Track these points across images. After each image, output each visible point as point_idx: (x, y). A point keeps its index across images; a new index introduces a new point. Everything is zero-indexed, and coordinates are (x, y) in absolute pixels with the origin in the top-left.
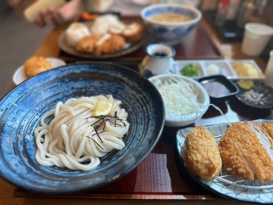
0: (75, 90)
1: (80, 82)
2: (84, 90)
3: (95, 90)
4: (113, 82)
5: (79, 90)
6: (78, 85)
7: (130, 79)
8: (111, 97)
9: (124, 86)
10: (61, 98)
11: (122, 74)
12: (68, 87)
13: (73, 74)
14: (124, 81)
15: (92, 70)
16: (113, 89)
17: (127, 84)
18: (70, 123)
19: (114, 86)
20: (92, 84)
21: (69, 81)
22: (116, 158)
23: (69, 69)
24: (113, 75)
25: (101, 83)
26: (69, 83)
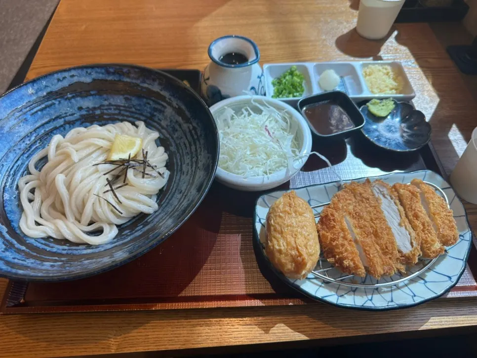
0: (84, 112)
1: (91, 98)
2: (98, 112)
3: (117, 112)
4: (147, 98)
5: (91, 112)
6: (88, 103)
7: (173, 96)
8: (142, 125)
9: (165, 107)
10: (62, 126)
11: (160, 84)
12: (71, 108)
13: (79, 83)
14: (163, 98)
15: (110, 78)
16: (147, 110)
17: (170, 104)
18: (70, 171)
19: (149, 106)
20: (112, 101)
21: (73, 97)
22: (141, 226)
23: (72, 76)
24: (145, 85)
25: (126, 99)
26: (73, 101)
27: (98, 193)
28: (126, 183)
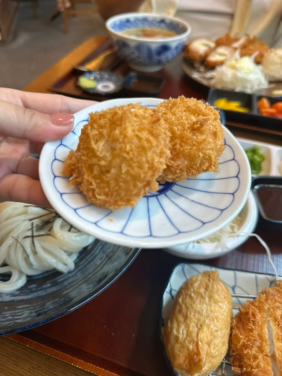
22: (49, 285)
27: (18, 237)
28: (50, 233)
